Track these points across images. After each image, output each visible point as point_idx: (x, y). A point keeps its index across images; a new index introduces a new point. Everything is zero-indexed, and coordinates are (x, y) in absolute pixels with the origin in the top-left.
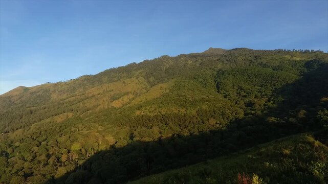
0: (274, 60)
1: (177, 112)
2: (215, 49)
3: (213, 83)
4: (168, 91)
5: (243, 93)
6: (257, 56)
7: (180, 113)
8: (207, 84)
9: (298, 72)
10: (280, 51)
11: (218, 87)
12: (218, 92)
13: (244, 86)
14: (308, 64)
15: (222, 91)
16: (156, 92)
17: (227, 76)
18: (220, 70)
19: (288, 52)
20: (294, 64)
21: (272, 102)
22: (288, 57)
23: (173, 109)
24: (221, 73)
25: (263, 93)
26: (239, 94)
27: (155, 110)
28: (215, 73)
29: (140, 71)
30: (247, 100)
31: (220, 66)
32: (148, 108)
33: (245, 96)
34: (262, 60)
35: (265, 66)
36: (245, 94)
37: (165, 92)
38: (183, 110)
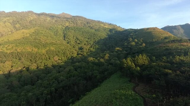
0: (96, 25)
1: (30, 50)
2: (66, 14)
3: (62, 34)
4: (28, 35)
5: (78, 42)
6: (88, 22)
7: (33, 52)
8: (58, 34)
9: (106, 34)
10: (99, 22)
11: (64, 37)
12: (64, 39)
13: (80, 37)
14: (111, 30)
15: (66, 39)
16: (18, 35)
17: (71, 30)
18: (67, 27)
19: (103, 23)
20: (105, 29)
21: (92, 48)
22: (102, 25)
23: (28, 48)
24: (67, 28)
25: (89, 43)
26: (76, 42)
27: (12, 48)
28: (64, 28)
29: (8, 18)
30: (80, 46)
31: (67, 24)
32: (6, 46)
33: (79, 44)
34: (90, 25)
35: (91, 28)
36: (79, 42)
37: (25, 36)
38: (36, 50)
